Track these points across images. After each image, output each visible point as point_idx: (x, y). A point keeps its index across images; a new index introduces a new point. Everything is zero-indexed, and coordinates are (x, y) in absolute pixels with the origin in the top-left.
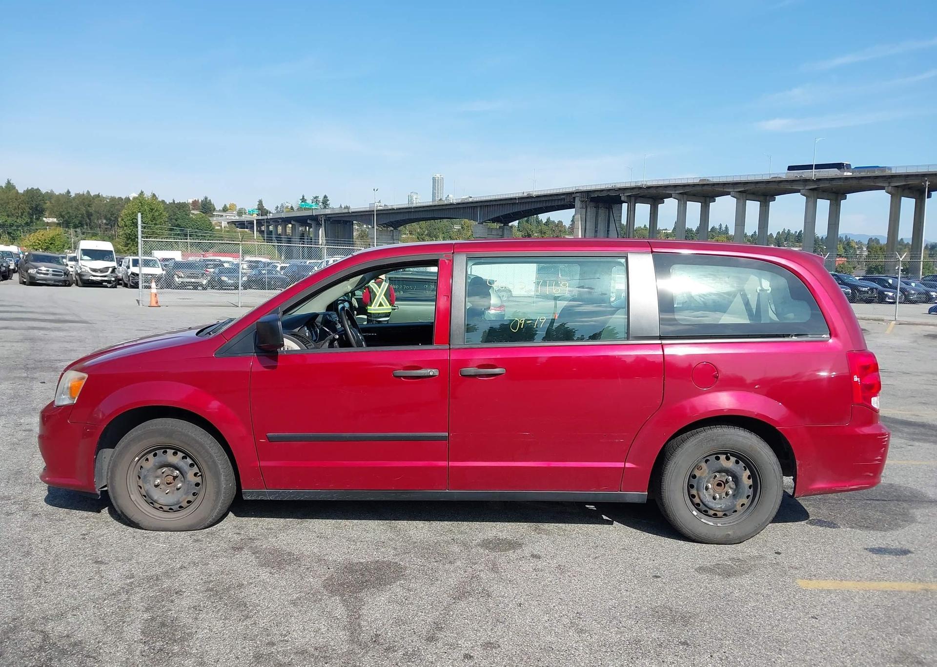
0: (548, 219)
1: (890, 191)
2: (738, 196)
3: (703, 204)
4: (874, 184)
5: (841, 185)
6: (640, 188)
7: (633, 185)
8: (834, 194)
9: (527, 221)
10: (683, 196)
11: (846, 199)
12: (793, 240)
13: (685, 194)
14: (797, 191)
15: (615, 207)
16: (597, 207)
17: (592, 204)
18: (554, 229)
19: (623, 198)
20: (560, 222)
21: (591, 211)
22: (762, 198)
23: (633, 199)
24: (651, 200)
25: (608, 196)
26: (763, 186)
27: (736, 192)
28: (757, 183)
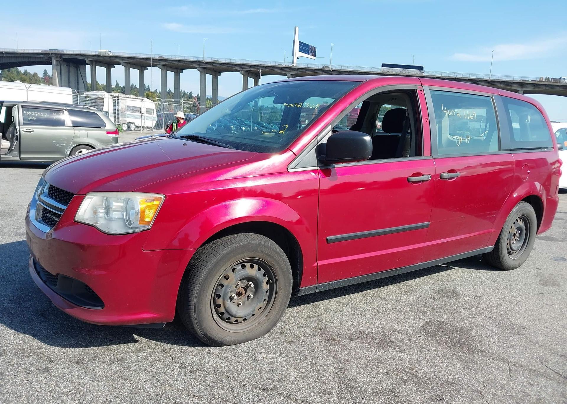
0: (26, 71)
1: (242, 73)
2: (162, 68)
3: (140, 71)
4: (235, 68)
5: (218, 67)
6: (98, 56)
7: (93, 53)
8: (215, 72)
9: (9, 71)
10: (128, 64)
11: (220, 75)
12: (187, 97)
13: (129, 63)
14: (196, 68)
15: (81, 67)
16: (68, 66)
17: (65, 63)
18: (31, 78)
19: (87, 62)
20: (36, 74)
21: (64, 68)
22: (176, 70)
23: (94, 63)
24: (106, 65)
25: (76, 59)
26: (176, 63)
27: (161, 65)
28: (173, 61)
